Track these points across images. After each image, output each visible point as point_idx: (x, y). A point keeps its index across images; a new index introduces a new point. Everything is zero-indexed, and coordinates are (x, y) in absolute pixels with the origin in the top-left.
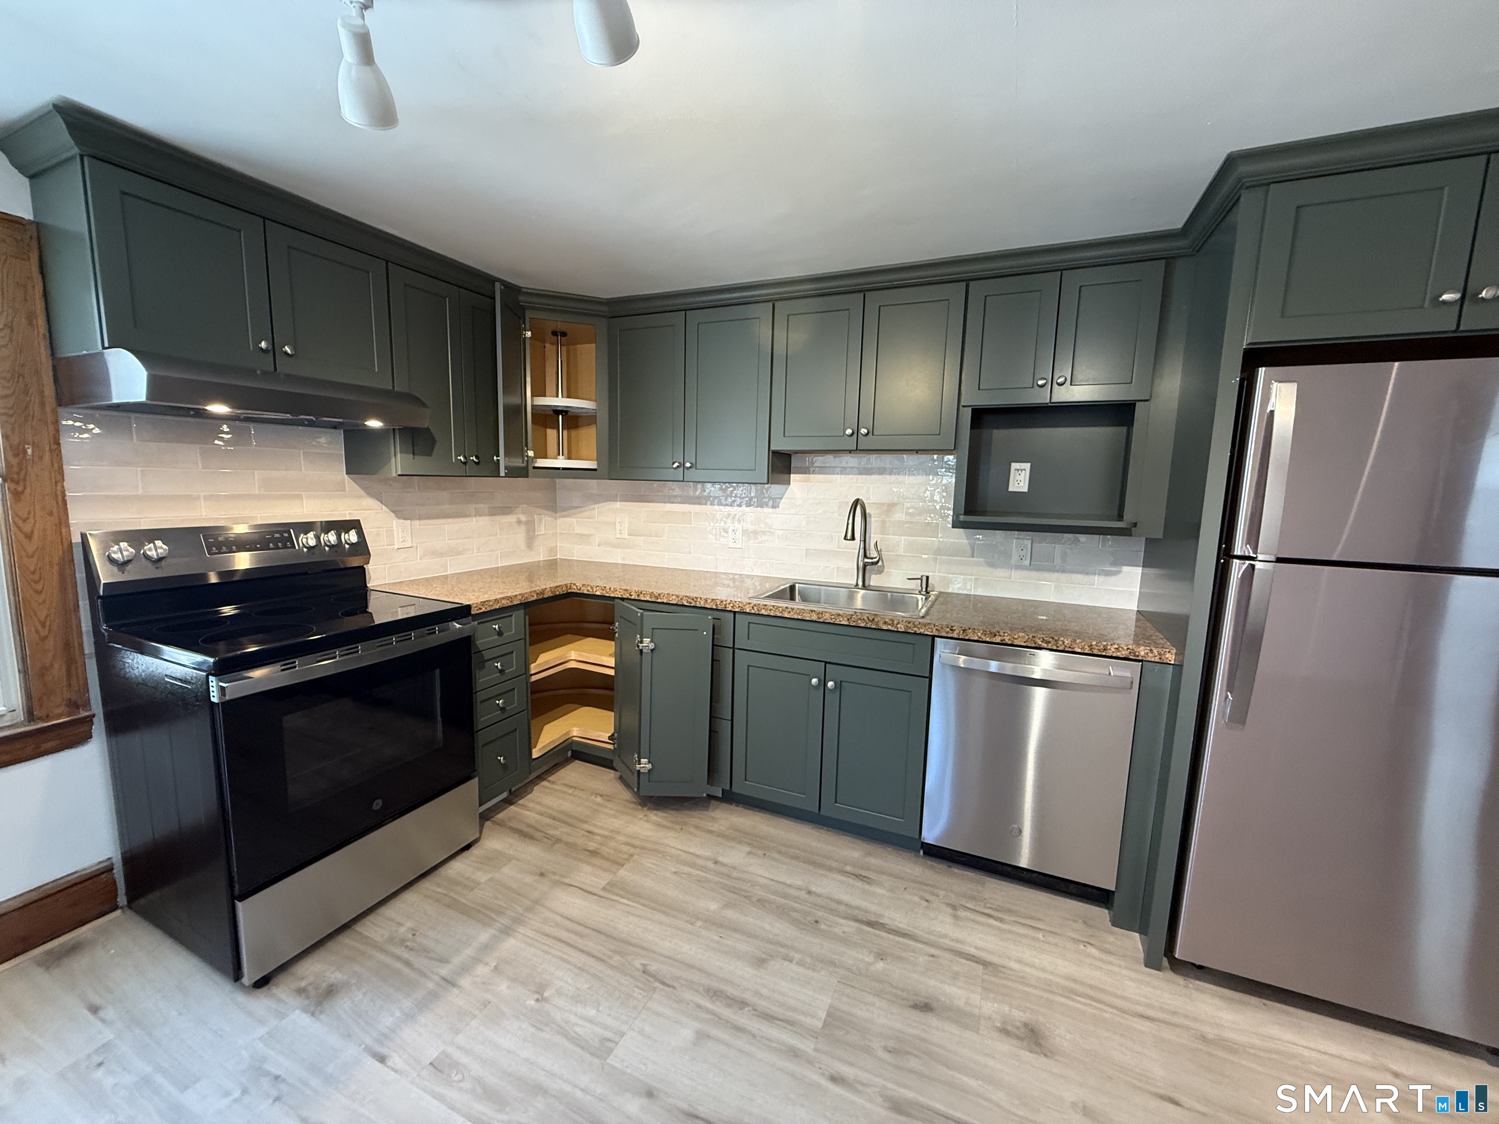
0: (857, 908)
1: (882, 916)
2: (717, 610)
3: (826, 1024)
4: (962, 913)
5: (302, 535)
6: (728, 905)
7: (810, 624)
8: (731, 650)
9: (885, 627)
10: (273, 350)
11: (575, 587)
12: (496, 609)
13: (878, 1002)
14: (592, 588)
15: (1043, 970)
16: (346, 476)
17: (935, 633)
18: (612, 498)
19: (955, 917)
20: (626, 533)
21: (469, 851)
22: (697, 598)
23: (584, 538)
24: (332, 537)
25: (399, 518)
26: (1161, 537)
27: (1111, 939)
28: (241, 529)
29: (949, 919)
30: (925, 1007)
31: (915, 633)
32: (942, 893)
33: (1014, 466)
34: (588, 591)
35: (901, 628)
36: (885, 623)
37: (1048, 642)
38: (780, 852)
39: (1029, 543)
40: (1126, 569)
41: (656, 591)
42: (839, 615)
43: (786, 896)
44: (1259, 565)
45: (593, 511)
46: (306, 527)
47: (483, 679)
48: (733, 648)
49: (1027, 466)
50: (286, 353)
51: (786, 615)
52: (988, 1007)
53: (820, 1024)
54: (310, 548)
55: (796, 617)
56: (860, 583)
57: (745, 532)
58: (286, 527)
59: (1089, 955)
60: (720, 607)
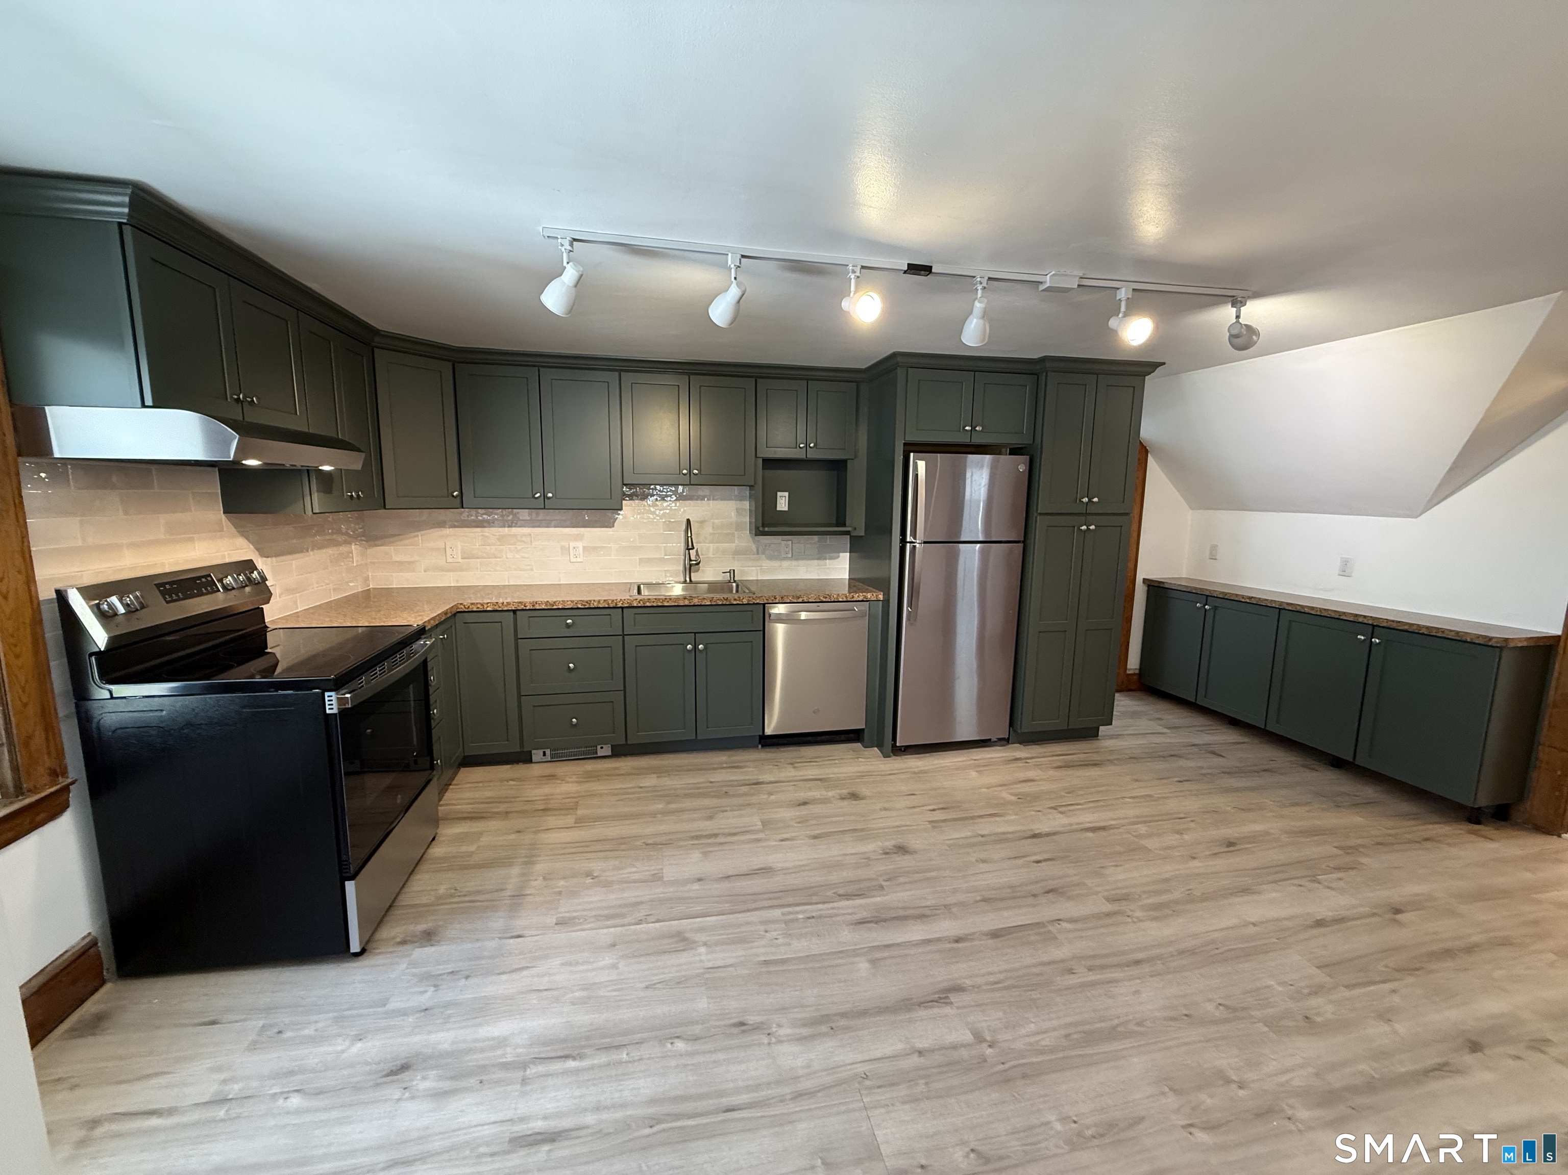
0: (743, 780)
1: (758, 779)
2: (609, 608)
3: (763, 826)
4: (797, 765)
6: (669, 803)
7: (685, 608)
8: (621, 637)
9: (735, 603)
10: (242, 400)
11: (462, 607)
13: (782, 809)
15: (846, 773)
16: (223, 516)
17: (766, 601)
18: (440, 525)
19: (795, 767)
20: (460, 557)
22: (590, 601)
23: (403, 566)
26: (863, 534)
27: (866, 753)
29: (792, 770)
30: (805, 803)
31: (754, 604)
32: (782, 760)
33: (779, 494)
34: (478, 608)
35: (745, 602)
36: (735, 600)
37: (826, 598)
38: (677, 771)
39: (790, 543)
40: (841, 554)
42: (704, 599)
43: (699, 788)
44: (918, 545)
45: (416, 539)
48: (624, 635)
49: (787, 494)
50: (252, 402)
51: (666, 604)
52: (831, 794)
53: (761, 827)
55: (673, 604)
56: (688, 579)
57: (584, 548)
59: (861, 762)
60: (611, 606)
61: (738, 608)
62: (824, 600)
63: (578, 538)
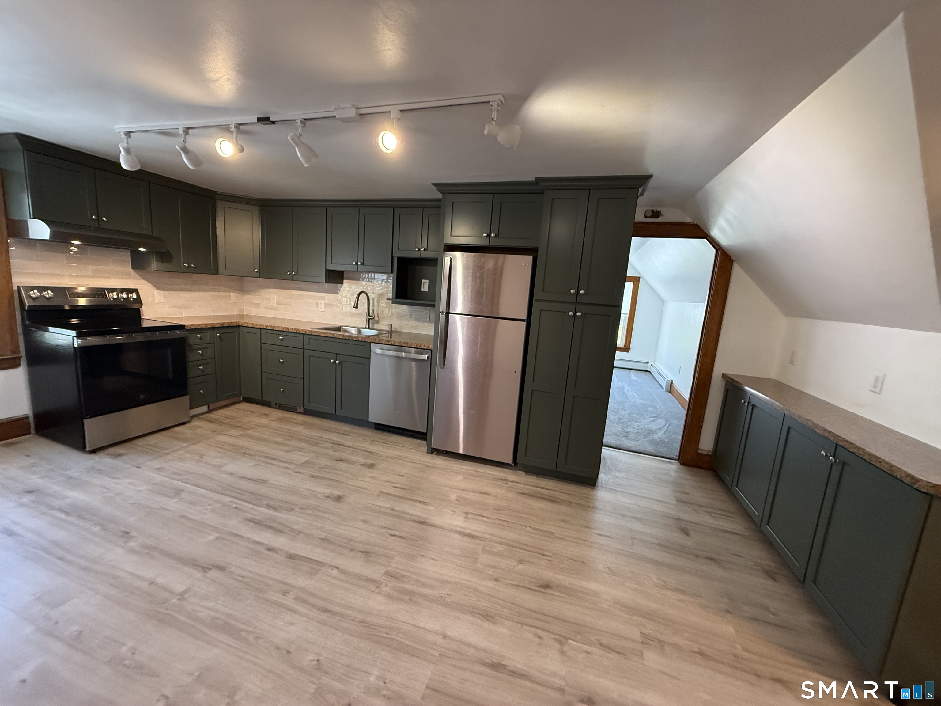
2: (296, 333)
5: (111, 293)
8: (303, 350)
9: (355, 339)
10: (99, 219)
11: (240, 323)
12: (198, 328)
13: (325, 459)
14: (248, 324)
16: (132, 270)
17: (371, 341)
18: (269, 287)
20: (276, 303)
21: (184, 425)
22: (289, 328)
23: (257, 305)
24: (125, 295)
25: (157, 289)
28: (81, 289)
29: (368, 444)
31: (365, 341)
33: (423, 281)
34: (246, 325)
35: (360, 339)
36: (355, 337)
37: (404, 344)
39: (429, 312)
41: (273, 325)
45: (262, 292)
46: (112, 290)
47: (191, 357)
48: (304, 349)
49: (427, 281)
50: (104, 220)
51: (321, 335)
54: (114, 299)
55: (325, 335)
56: (367, 327)
57: (326, 305)
58: (104, 289)
60: (298, 332)
61: (356, 343)
62: (404, 345)
63: (323, 298)
